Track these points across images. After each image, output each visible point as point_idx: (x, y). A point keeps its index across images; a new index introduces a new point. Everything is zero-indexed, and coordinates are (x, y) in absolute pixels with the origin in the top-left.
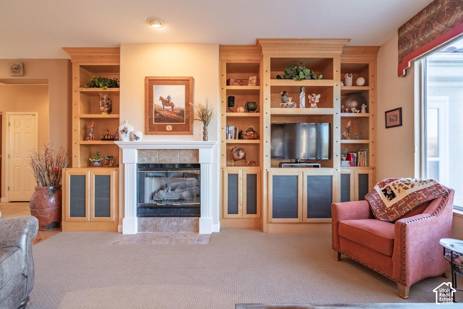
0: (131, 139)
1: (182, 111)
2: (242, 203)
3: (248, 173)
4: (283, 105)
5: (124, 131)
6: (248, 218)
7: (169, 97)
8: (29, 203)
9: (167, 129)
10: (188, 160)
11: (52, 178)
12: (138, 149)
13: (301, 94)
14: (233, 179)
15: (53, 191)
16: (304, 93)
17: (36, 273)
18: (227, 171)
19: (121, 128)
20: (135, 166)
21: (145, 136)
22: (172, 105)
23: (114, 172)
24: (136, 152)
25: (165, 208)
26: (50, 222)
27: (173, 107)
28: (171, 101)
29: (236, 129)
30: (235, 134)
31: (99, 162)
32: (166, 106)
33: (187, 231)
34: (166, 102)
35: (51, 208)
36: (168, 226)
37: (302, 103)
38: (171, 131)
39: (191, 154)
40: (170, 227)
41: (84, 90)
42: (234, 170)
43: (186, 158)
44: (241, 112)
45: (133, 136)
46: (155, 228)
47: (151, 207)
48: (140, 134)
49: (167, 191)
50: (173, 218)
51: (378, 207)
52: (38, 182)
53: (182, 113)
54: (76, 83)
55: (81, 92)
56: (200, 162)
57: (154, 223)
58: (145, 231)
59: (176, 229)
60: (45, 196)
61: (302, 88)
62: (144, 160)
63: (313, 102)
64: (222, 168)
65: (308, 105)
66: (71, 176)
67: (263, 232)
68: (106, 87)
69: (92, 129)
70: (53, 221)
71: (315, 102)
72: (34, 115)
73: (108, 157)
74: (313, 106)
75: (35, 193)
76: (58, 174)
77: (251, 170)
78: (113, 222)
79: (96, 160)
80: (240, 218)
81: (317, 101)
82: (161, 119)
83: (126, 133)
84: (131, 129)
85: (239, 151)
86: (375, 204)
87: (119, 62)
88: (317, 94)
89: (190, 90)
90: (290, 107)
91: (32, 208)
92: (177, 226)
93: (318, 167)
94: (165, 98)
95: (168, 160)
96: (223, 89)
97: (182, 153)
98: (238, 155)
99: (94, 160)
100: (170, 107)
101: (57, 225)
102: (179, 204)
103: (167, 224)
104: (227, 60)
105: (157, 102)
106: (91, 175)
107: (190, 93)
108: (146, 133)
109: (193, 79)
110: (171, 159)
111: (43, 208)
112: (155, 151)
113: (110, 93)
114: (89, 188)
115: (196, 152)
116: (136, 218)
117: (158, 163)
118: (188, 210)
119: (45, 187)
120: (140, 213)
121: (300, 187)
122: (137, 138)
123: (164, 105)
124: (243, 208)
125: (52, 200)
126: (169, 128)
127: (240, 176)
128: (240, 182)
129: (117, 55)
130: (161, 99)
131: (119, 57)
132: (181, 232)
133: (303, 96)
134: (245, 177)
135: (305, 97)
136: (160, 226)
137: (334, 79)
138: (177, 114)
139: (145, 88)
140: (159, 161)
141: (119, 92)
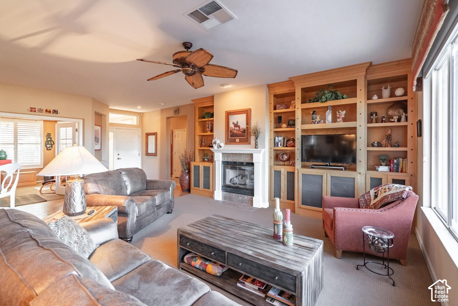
0: (218, 148)
1: (245, 130)
2: (283, 191)
3: (288, 171)
4: (312, 121)
5: (214, 143)
6: (289, 203)
7: (237, 122)
8: (179, 179)
9: (237, 141)
10: (247, 160)
11: (187, 166)
12: (222, 153)
13: (327, 112)
14: (278, 174)
15: (188, 173)
16: (330, 111)
17: (175, 202)
18: (273, 169)
19: (213, 141)
20: (221, 162)
21: (225, 145)
22: (239, 127)
23: (211, 165)
24: (221, 154)
25: (236, 188)
26: (186, 188)
27: (239, 128)
28: (239, 124)
29: (284, 139)
30: (284, 142)
31: (207, 159)
32: (236, 127)
33: (247, 204)
34: (236, 125)
35: (187, 181)
36: (237, 199)
37: (328, 119)
38: (238, 142)
39: (250, 156)
40: (238, 200)
41: (200, 120)
42: (278, 168)
43: (247, 159)
44: (284, 127)
45: (219, 146)
46: (230, 199)
47: (229, 187)
48: (222, 145)
49: (239, 179)
50: (240, 195)
51: (365, 205)
52: (182, 168)
53: (244, 131)
54: (197, 117)
55: (199, 121)
56: (253, 162)
57: (230, 196)
58: (225, 200)
59: (241, 202)
60: (184, 175)
61: (328, 108)
62: (225, 159)
63: (339, 118)
64: (271, 166)
65: (334, 120)
66: (194, 166)
67: (295, 213)
68: (209, 118)
69: (204, 141)
70: (188, 188)
71: (340, 118)
72: (185, 131)
73: (211, 156)
74: (339, 120)
75: (181, 173)
76: (189, 164)
77: (290, 169)
78: (211, 192)
79: (206, 158)
80: (283, 202)
81: (343, 116)
82: (233, 135)
83: (216, 144)
84: (218, 142)
85: (283, 155)
86: (363, 202)
87: (213, 103)
88: (342, 111)
89: (249, 117)
90: (318, 123)
91: (180, 180)
92: (242, 200)
93: (342, 170)
94: (235, 122)
95: (237, 160)
96: (271, 113)
97: (244, 155)
98: (283, 158)
99: (205, 158)
100: (238, 128)
101: (189, 191)
102: (243, 187)
103: (236, 198)
104: (274, 93)
105: (232, 126)
106: (202, 165)
107: (249, 119)
108: (226, 144)
109: (250, 109)
110: (239, 159)
111: (183, 181)
112: (230, 154)
113: (211, 121)
114: (201, 173)
115: (251, 155)
116: (221, 192)
117: (232, 161)
118: (248, 191)
119: (185, 171)
120: (223, 190)
121: (324, 185)
122: (221, 147)
123: (235, 127)
124: (284, 195)
125: (187, 177)
126: (237, 140)
127: (282, 172)
128: (282, 177)
129: (212, 99)
130: (233, 123)
131: (213, 101)
132: (244, 204)
133: (330, 113)
134: (286, 174)
135: (331, 114)
136: (233, 198)
137: (357, 97)
138: (242, 132)
139: (226, 118)
140: (232, 160)
141: (213, 120)
